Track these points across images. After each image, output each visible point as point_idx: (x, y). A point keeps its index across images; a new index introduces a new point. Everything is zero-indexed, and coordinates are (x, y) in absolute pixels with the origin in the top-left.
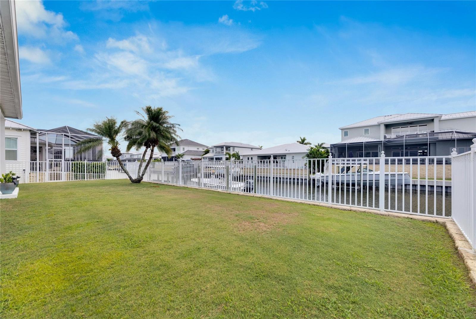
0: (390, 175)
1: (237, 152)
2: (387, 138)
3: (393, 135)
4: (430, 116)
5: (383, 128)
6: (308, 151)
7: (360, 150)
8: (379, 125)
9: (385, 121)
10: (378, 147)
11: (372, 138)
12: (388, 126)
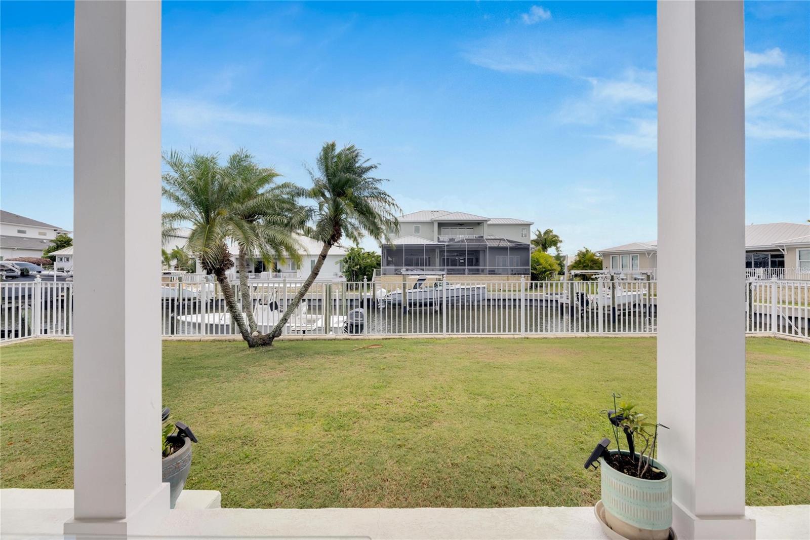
0: (471, 289)
1: (180, 248)
2: (441, 240)
3: (446, 237)
4: (480, 219)
5: (436, 225)
6: (347, 253)
7: (412, 255)
8: (432, 223)
9: (440, 218)
10: (435, 252)
11: (427, 239)
12: (442, 225)
